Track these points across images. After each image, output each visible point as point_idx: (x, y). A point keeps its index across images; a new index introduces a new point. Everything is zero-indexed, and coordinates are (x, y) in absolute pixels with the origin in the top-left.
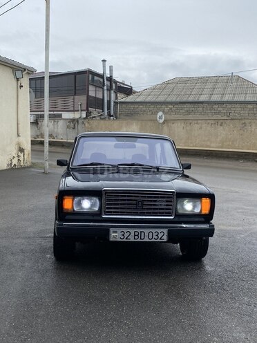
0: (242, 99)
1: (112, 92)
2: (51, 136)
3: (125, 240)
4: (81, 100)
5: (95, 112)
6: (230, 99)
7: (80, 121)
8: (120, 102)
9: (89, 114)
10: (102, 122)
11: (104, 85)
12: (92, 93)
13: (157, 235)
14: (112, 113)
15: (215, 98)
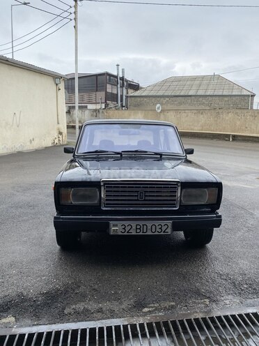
0: (220, 93)
1: (124, 88)
2: (80, 122)
3: (126, 234)
4: (101, 95)
5: (111, 104)
6: (211, 94)
7: (101, 111)
8: (131, 97)
9: (107, 105)
10: (116, 111)
11: (118, 84)
12: (109, 90)
13: (161, 228)
14: (124, 104)
15: (201, 92)
